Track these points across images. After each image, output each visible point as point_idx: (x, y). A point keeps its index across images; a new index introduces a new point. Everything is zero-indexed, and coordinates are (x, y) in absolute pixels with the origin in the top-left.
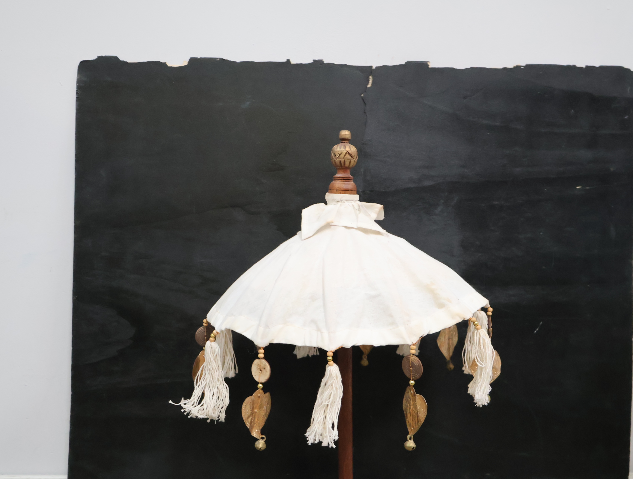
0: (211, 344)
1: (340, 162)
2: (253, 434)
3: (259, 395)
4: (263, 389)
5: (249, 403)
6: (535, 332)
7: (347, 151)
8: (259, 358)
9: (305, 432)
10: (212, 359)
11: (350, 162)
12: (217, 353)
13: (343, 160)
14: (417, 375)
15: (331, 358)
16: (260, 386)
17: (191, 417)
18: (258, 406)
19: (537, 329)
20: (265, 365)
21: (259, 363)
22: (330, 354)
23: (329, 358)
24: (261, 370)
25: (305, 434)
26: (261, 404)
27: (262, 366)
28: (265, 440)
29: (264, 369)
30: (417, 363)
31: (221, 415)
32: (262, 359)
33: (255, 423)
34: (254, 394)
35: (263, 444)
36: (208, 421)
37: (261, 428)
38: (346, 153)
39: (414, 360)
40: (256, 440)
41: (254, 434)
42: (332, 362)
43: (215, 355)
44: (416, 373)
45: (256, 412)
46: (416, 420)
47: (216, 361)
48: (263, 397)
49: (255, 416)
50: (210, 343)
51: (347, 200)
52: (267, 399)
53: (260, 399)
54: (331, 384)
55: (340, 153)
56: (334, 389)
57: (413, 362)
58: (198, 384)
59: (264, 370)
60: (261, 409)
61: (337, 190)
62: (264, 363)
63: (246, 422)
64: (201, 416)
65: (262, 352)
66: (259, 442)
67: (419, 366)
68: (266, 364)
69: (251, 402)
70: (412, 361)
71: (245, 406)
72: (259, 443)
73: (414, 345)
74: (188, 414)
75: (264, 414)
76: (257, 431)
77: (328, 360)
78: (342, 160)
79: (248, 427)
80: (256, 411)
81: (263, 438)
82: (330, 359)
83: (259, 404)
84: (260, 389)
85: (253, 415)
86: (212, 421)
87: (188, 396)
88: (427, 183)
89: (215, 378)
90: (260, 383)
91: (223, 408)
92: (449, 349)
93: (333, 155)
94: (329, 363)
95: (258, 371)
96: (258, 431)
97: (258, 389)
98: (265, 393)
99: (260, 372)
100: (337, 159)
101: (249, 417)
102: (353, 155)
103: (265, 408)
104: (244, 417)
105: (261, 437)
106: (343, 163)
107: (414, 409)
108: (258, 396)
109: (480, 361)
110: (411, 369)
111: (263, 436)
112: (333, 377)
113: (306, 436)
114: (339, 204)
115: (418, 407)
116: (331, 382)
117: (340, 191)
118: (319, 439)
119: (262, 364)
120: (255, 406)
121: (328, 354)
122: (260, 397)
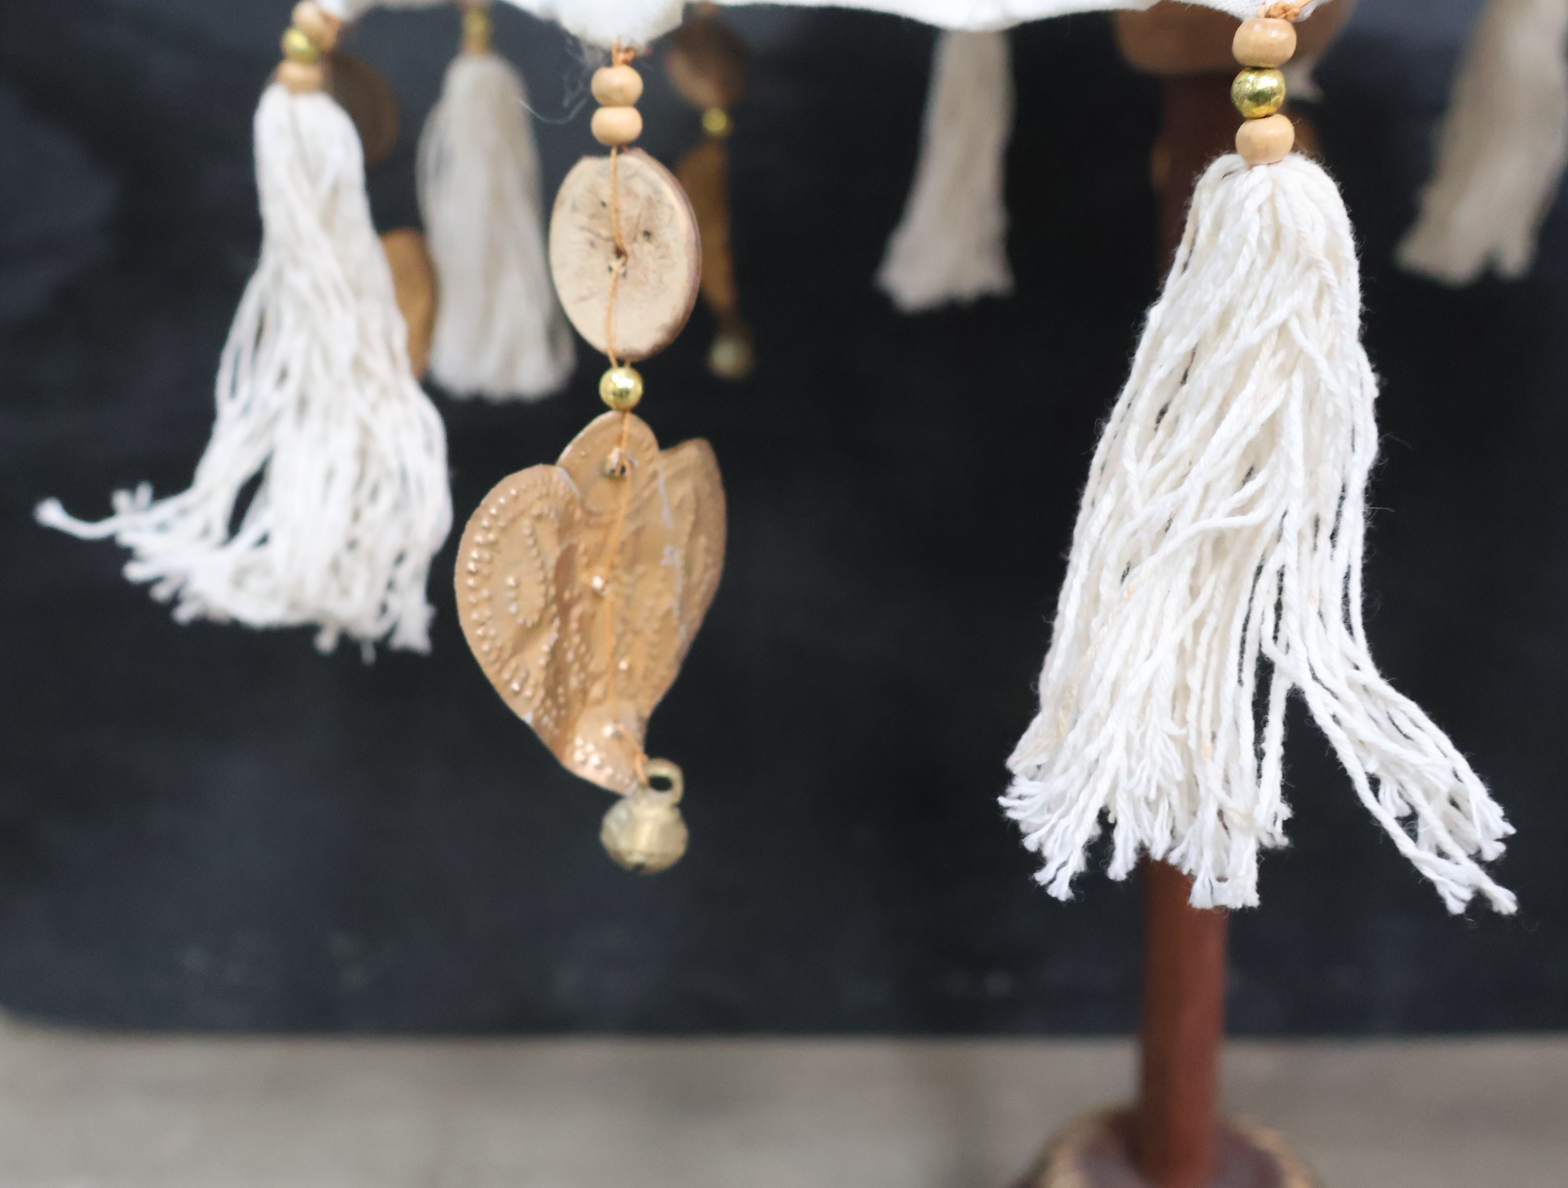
0: (288, 108)
2: (578, 756)
3: (614, 458)
4: (645, 410)
5: (525, 525)
8: (600, 149)
15: (1272, 83)
16: (622, 380)
18: (611, 546)
20: (653, 203)
21: (606, 194)
23: (1252, 84)
24: (620, 253)
25: (1002, 801)
26: (638, 533)
27: (631, 209)
28: (677, 791)
29: (647, 234)
31: (395, 603)
32: (624, 147)
33: (595, 677)
34: (568, 450)
35: (664, 831)
36: (326, 642)
37: (647, 703)
40: (604, 799)
41: (584, 763)
43: (323, 189)
45: (597, 596)
48: (654, 476)
49: (586, 623)
50: (285, 99)
52: (684, 489)
53: (627, 492)
59: (640, 250)
60: (640, 569)
62: (640, 188)
63: (506, 675)
65: (621, 90)
66: (630, 814)
68: (658, 192)
69: (539, 518)
71: (492, 545)
72: (632, 824)
74: (175, 601)
75: (669, 602)
76: (608, 730)
77: (1246, 108)
79: (528, 717)
80: (597, 582)
81: (660, 784)
82: (1265, 95)
83: (621, 532)
84: (624, 411)
85: (576, 612)
86: (348, 644)
90: (621, 363)
94: (1248, 131)
95: (602, 258)
96: (618, 736)
97: (604, 408)
98: (668, 439)
99: (616, 264)
101: (528, 634)
103: (673, 557)
104: (483, 638)
105: (643, 778)
108: (603, 462)
111: (665, 769)
118: (1139, 835)
119: (630, 193)
120: (585, 541)
121: (1245, 43)
122: (618, 475)
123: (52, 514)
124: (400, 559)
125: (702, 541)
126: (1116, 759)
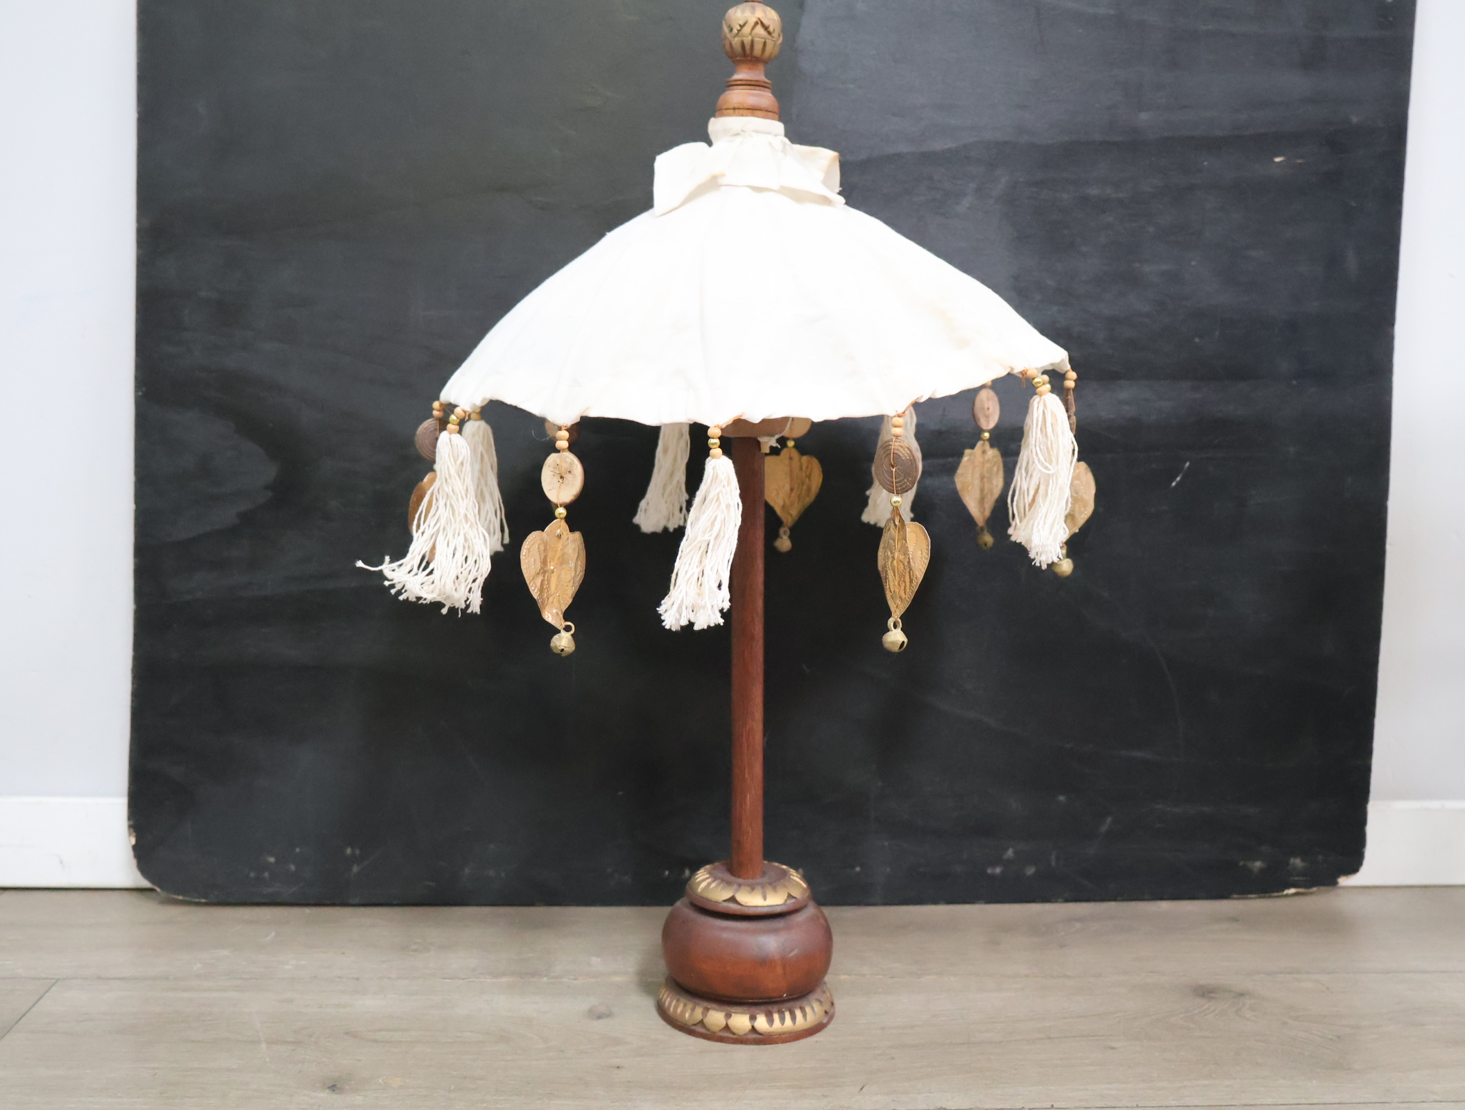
0: (450, 438)
1: (743, 44)
2: (547, 616)
3: (558, 531)
4: (568, 519)
5: (537, 545)
6: (1174, 484)
7: (759, 19)
8: (558, 451)
9: (659, 605)
10: (453, 471)
11: (765, 44)
12: (464, 457)
13: (750, 38)
14: (908, 480)
15: (717, 441)
16: (561, 512)
17: (405, 598)
18: (556, 558)
19: (1178, 479)
20: (572, 464)
21: (558, 462)
22: (714, 432)
23: (711, 441)
24: (562, 477)
25: (658, 609)
26: (563, 555)
27: (565, 466)
28: (573, 632)
29: (570, 472)
30: (906, 455)
31: (471, 596)
32: (564, 450)
33: (550, 594)
34: (547, 528)
35: (569, 641)
36: (444, 611)
37: (564, 606)
38: (756, 23)
39: (901, 449)
40: (553, 630)
41: (548, 618)
42: (720, 451)
43: (459, 462)
44: (905, 477)
45: (552, 570)
46: (908, 580)
47: (462, 476)
48: (568, 539)
49: (549, 577)
50: (448, 435)
51: (757, 132)
52: (575, 545)
53: (561, 543)
54: (716, 497)
55: (742, 23)
56: (723, 506)
57: (897, 454)
58: (422, 528)
59: (568, 476)
60: (564, 566)
61: (734, 109)
62: (569, 461)
64: (429, 595)
65: (564, 436)
66: (559, 636)
67: (911, 460)
68: (573, 461)
69: (540, 545)
70: (896, 451)
71: (529, 548)
72: (560, 638)
73: (899, 416)
74: (399, 593)
75: (571, 579)
76: (554, 611)
77: (711, 446)
78: (747, 40)
79: (536, 598)
80: (552, 567)
81: (567, 629)
82: (715, 444)
83: (559, 554)
84: (561, 519)
85: (546, 574)
86: (453, 610)
87: (399, 552)
88: (939, 145)
89: (459, 513)
90: (561, 506)
91: (478, 581)
92: (982, 501)
93: (726, 29)
94: (711, 451)
95: (557, 478)
96: (557, 613)
97: (555, 518)
98: (572, 530)
99: (561, 480)
100: (735, 37)
101: (536, 576)
102: (771, 29)
103: (572, 565)
104: (527, 573)
105: (564, 626)
106: (748, 47)
107: (902, 557)
108: (555, 533)
109: (1044, 461)
110: (894, 470)
111: (569, 623)
112: (722, 481)
113: (659, 612)
114: (739, 139)
115: (911, 549)
116: (717, 492)
117: (741, 111)
118: (688, 616)
119: (566, 462)
120: (550, 555)
121: (710, 432)
122: (559, 537)
123: (360, 564)
124: (474, 581)
125: (579, 563)
126: (683, 593)
